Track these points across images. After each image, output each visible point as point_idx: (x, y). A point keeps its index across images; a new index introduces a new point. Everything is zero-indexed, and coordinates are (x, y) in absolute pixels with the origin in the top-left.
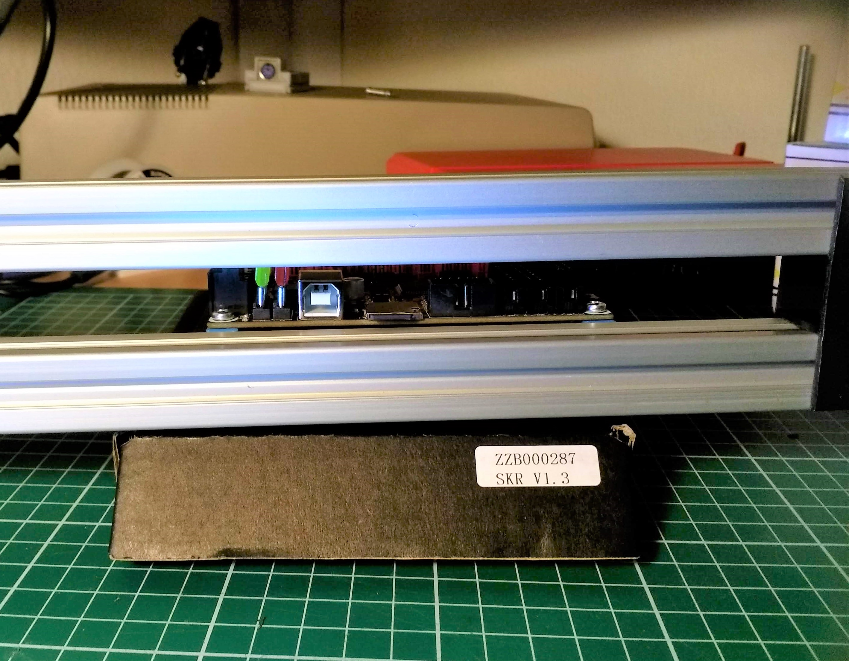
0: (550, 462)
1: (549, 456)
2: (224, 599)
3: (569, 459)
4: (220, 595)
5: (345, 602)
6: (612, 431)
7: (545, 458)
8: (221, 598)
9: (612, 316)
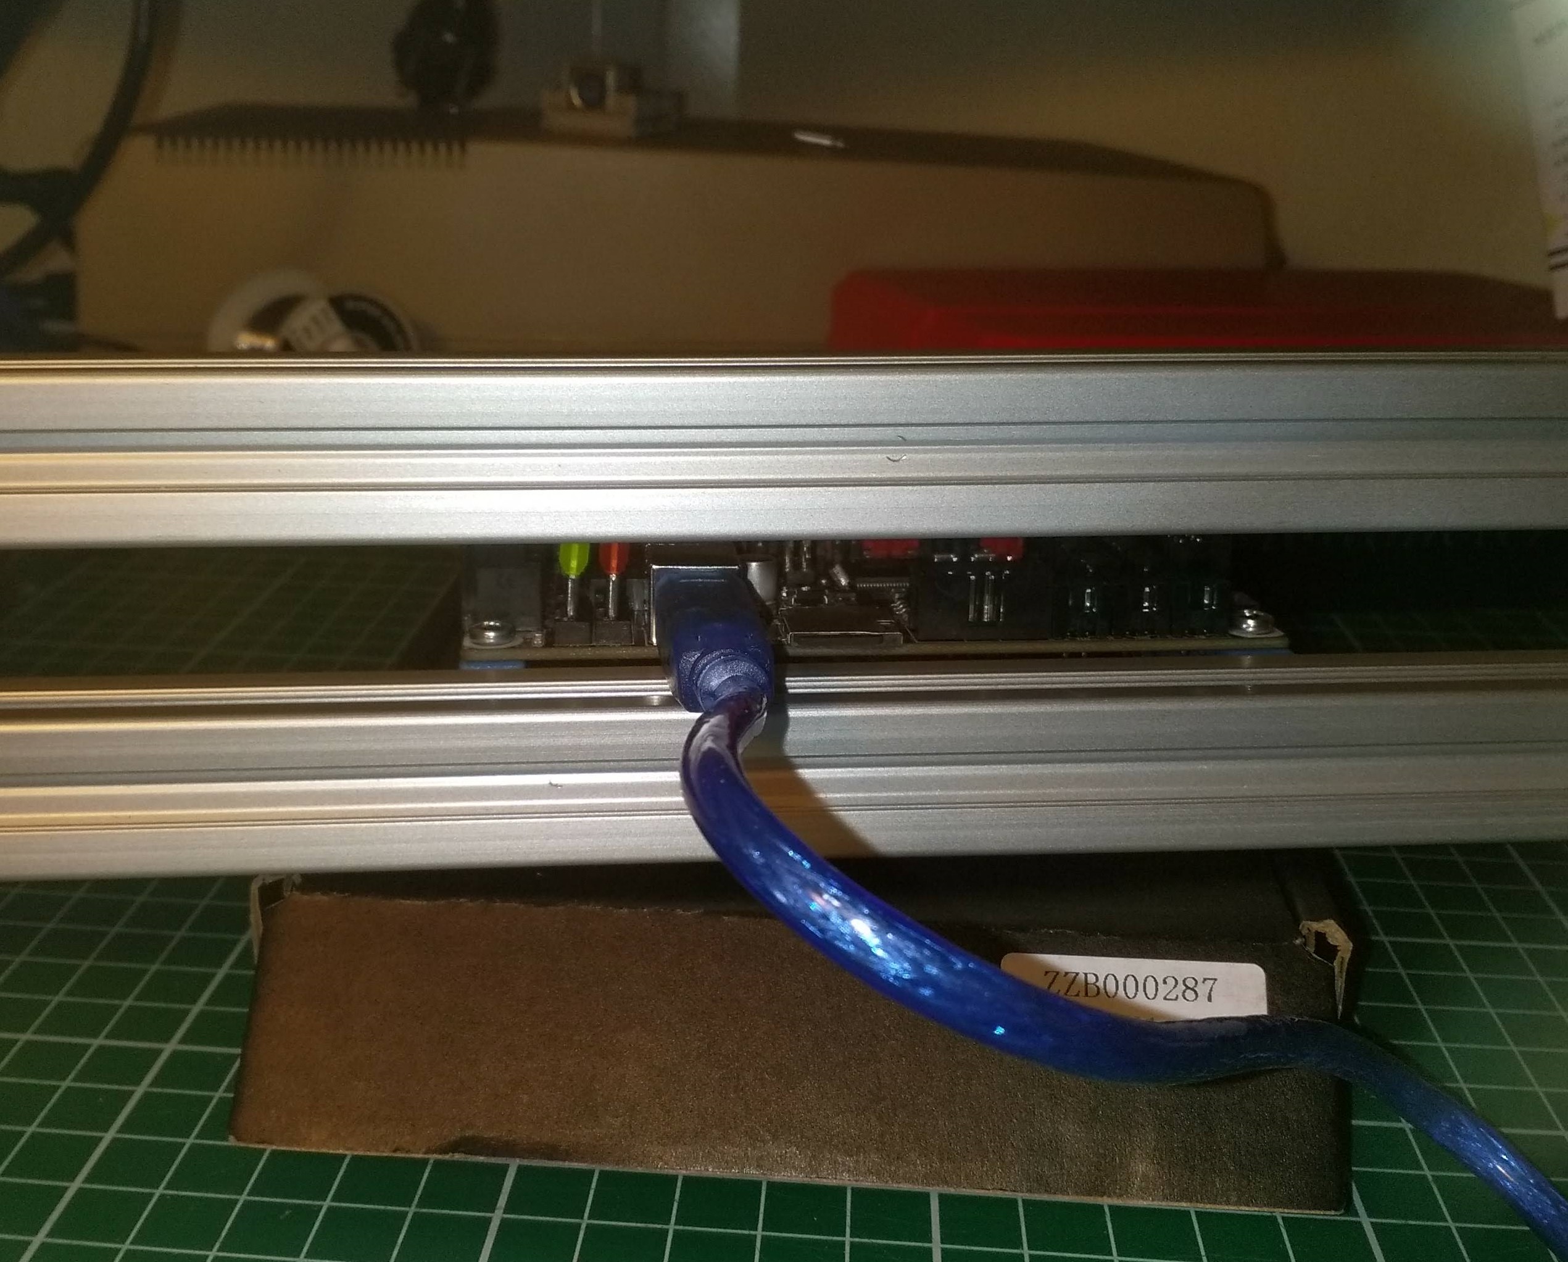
0: (1161, 994)
1: (1160, 981)
2: (503, 1221)
3: (1203, 989)
4: (494, 1212)
5: (749, 1235)
6: (1299, 934)
7: (1151, 984)
8: (497, 1218)
9: (1285, 642)
